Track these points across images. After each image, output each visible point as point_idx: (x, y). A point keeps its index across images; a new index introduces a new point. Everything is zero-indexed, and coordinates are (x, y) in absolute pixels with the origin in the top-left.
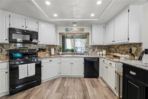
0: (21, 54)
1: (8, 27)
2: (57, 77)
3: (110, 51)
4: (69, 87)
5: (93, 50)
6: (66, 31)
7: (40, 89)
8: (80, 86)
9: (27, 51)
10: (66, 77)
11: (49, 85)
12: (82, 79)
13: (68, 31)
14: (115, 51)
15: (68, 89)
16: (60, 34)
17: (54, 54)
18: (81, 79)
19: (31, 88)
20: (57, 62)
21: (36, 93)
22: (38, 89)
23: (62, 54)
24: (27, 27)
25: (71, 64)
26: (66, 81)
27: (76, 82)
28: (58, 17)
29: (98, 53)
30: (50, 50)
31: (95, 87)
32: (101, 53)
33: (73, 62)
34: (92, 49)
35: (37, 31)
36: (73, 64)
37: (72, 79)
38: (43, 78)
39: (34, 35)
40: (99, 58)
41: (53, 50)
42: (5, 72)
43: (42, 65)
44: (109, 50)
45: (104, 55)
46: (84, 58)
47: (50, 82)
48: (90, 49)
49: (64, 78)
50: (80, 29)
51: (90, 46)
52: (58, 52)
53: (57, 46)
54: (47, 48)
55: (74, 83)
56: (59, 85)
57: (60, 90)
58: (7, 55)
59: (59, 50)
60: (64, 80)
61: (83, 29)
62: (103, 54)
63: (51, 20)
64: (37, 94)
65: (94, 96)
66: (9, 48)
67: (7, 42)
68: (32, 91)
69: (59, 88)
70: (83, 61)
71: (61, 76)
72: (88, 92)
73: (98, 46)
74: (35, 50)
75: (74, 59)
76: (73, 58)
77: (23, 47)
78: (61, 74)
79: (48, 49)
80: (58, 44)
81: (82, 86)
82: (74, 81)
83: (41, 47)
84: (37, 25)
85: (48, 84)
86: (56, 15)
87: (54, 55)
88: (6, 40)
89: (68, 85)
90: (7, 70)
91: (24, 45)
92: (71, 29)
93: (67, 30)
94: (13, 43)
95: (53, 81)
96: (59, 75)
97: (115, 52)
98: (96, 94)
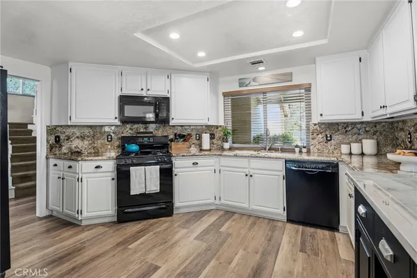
0: (139, 145)
1: (119, 93)
2: (214, 207)
3: (394, 142)
4: (231, 234)
5: (327, 137)
6: (241, 85)
7: (167, 224)
8: (263, 239)
9: (151, 140)
10: (234, 210)
11: (188, 222)
12: (280, 224)
13: (246, 86)
14: (408, 142)
15: (227, 239)
16: (225, 95)
17: (208, 148)
18: (275, 223)
19: (154, 218)
20: (213, 168)
21: (158, 230)
22: (163, 224)
23: (230, 149)
24: (149, 90)
25: (247, 175)
26: (230, 220)
27: (256, 227)
28: (208, 58)
29: (345, 149)
30: (200, 138)
31: (306, 253)
32: (355, 148)
33: (252, 172)
34: (320, 136)
35: (169, 96)
36: (251, 176)
37: (249, 219)
38: (177, 203)
39: (161, 104)
40: (339, 163)
41: (206, 138)
42: (110, 178)
43: (175, 171)
44: (393, 140)
45: (370, 155)
46: (286, 161)
47: (192, 214)
48: (315, 134)
49: (229, 213)
50: (278, 77)
51: (315, 125)
52: (220, 142)
53: (217, 127)
54: (194, 133)
55: (250, 229)
56: (210, 225)
57: (207, 237)
58: (118, 147)
59: (223, 138)
60: (227, 217)
61: (291, 74)
62: (364, 152)
63: (197, 65)
64: (159, 232)
65: (291, 273)
66: (122, 133)
67: (117, 122)
68: (151, 225)
69: (206, 232)
70: (281, 171)
71: (222, 205)
72: (276, 258)
73: (344, 123)
74: (167, 136)
75: (255, 163)
76: (253, 160)
77: (145, 131)
78: (223, 201)
79: (196, 135)
80: (221, 123)
81: (270, 240)
82: (254, 224)
83: (178, 131)
84: (168, 81)
85: (186, 218)
86: (201, 54)
87: (210, 150)
88: (116, 118)
89: (230, 231)
90: (114, 175)
91: (146, 128)
92: (254, 80)
93: (244, 83)
94: (128, 123)
95: (200, 214)
96: (217, 202)
97: (409, 145)
98: (301, 270)
